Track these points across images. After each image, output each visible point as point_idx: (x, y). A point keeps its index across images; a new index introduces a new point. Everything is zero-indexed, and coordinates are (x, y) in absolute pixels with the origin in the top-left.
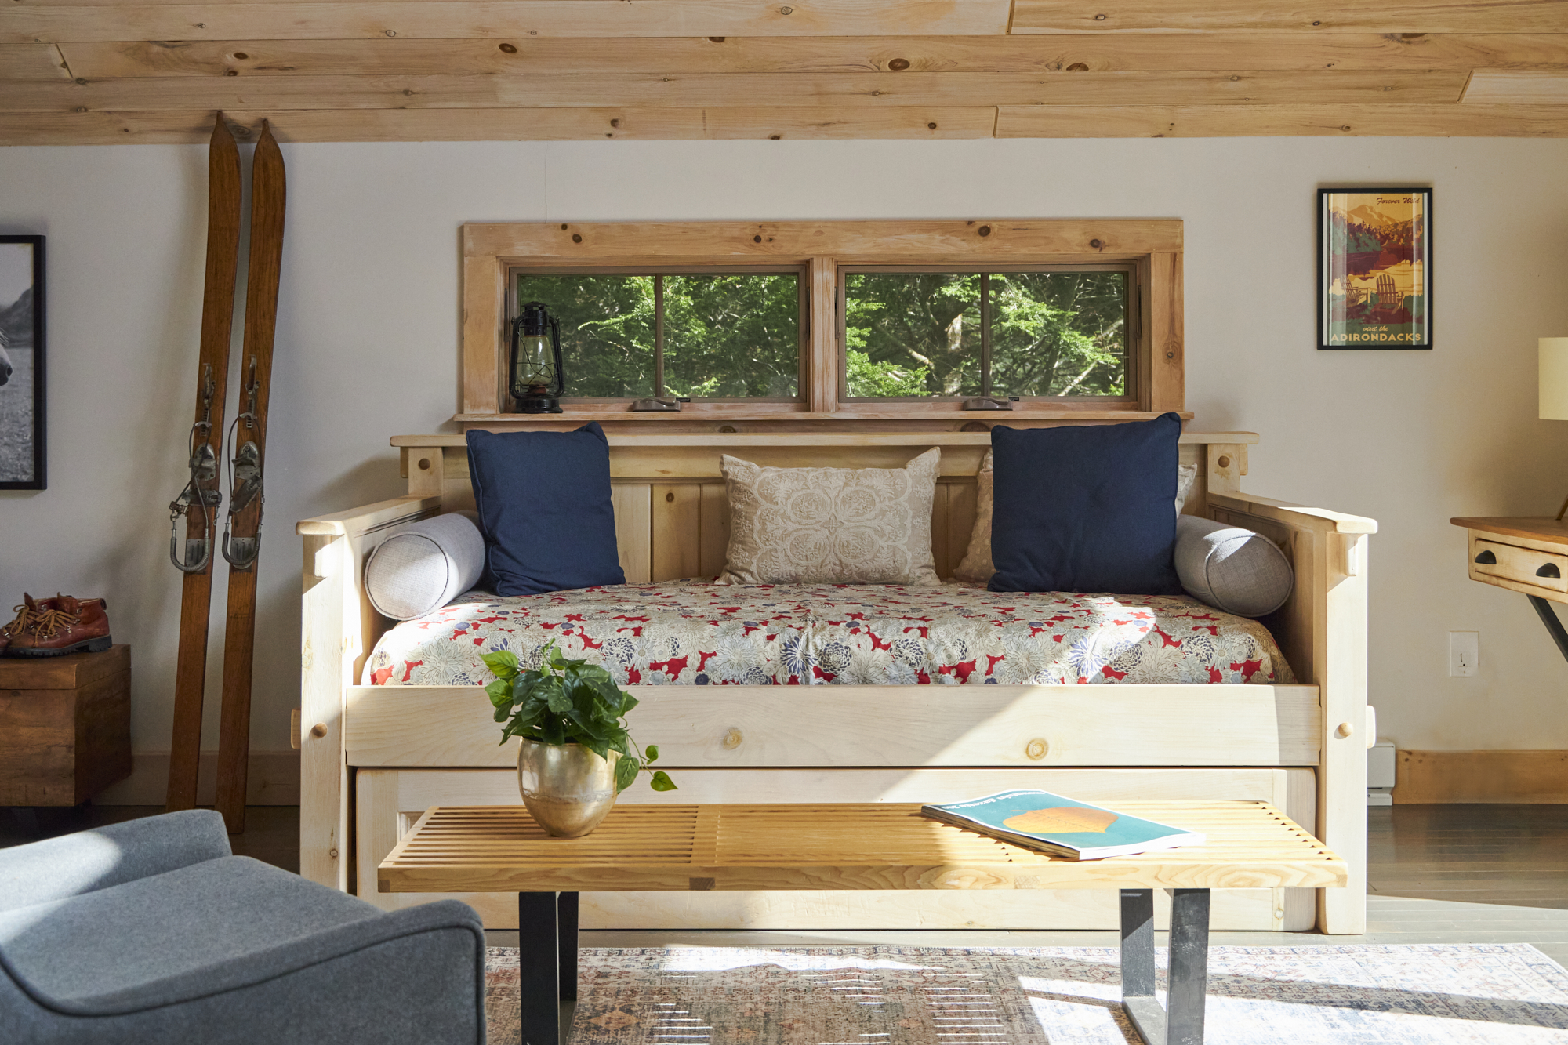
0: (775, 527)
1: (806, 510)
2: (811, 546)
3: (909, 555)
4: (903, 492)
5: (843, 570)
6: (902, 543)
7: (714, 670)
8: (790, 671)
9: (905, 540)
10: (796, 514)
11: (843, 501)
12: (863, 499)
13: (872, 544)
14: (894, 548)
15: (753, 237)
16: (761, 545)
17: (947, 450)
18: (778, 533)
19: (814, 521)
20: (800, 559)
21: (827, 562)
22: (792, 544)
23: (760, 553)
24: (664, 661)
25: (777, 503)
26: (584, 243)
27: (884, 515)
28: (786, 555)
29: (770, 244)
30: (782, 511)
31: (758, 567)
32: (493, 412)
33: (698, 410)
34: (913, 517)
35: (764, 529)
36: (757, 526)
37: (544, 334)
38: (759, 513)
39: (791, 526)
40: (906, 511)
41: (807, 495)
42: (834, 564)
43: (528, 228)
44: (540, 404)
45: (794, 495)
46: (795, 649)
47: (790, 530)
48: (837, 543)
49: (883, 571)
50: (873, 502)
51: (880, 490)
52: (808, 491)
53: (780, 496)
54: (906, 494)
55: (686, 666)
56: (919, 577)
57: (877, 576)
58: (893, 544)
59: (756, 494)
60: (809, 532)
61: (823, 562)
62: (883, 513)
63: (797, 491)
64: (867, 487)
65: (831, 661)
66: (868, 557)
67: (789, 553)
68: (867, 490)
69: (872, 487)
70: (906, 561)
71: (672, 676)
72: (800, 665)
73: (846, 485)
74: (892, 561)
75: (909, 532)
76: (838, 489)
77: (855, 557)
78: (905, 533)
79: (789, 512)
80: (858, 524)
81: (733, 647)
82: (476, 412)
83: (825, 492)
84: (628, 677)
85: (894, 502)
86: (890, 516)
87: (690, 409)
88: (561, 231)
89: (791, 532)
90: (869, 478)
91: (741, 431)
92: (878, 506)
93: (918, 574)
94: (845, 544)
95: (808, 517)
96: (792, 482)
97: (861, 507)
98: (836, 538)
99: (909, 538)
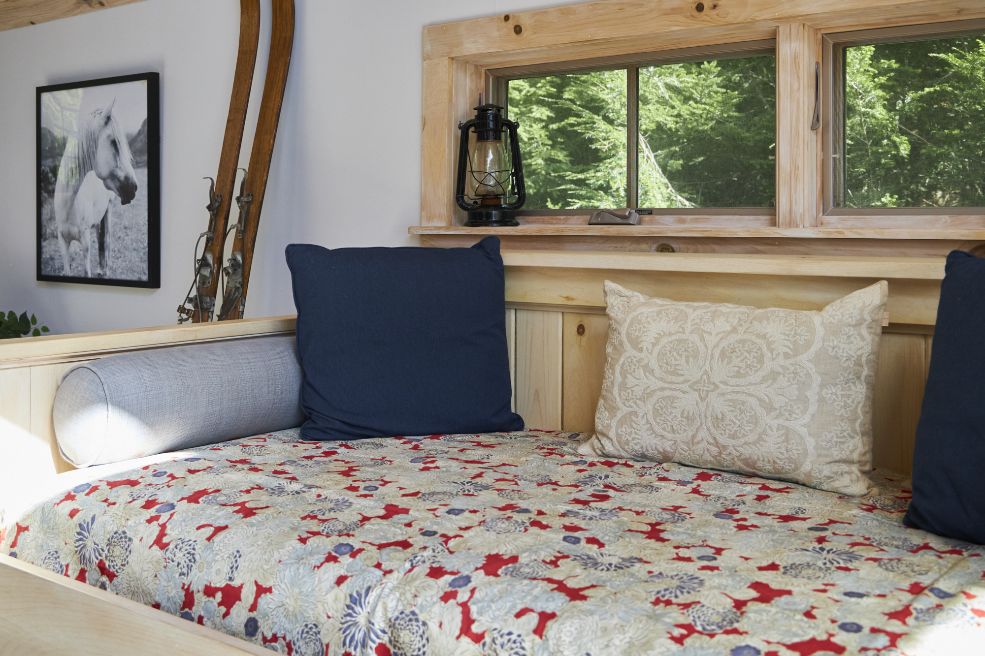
0: (636, 382)
1: (673, 363)
2: (677, 413)
3: (811, 443)
4: (808, 344)
5: (720, 453)
6: (800, 424)
7: (265, 615)
8: (344, 644)
9: (807, 418)
10: (660, 367)
11: (723, 354)
12: (749, 352)
13: (754, 420)
14: (787, 429)
15: (694, 6)
16: (620, 405)
17: (898, 286)
18: (638, 391)
19: (681, 379)
20: (664, 429)
21: (698, 438)
22: (654, 408)
23: (619, 415)
24: (218, 585)
25: (641, 350)
26: (525, 33)
27: (774, 379)
28: (648, 422)
29: (714, 12)
30: (646, 361)
31: (617, 434)
32: (443, 224)
33: (659, 224)
34: (822, 386)
35: (623, 386)
36: (618, 378)
37: (497, 138)
38: (621, 361)
39: (655, 384)
40: (808, 375)
41: (680, 341)
42: (709, 443)
43: (474, 24)
44: (489, 216)
45: (664, 341)
46: (358, 609)
47: (653, 388)
48: (709, 413)
49: (775, 462)
50: (761, 360)
51: (773, 342)
52: (683, 336)
53: (647, 341)
54: (813, 349)
55: (240, 600)
56: (829, 478)
57: (769, 467)
58: (786, 424)
59: (624, 338)
60: (675, 393)
61: (694, 437)
62: (774, 375)
63: (670, 334)
64: (758, 336)
65: (401, 640)
66: (751, 438)
67: (652, 420)
68: (756, 340)
69: (764, 337)
70: (806, 450)
71: (223, 609)
72: (359, 636)
73: (734, 330)
74: (783, 450)
75: (813, 408)
76: (720, 336)
77: (733, 436)
78: (806, 409)
79: (654, 364)
80: (737, 389)
81: (292, 584)
82: (431, 224)
83: (702, 339)
84: (183, 598)
85: (791, 361)
86: (782, 381)
87: (651, 222)
88: (504, 23)
89: (654, 391)
90: (765, 322)
91: (680, 251)
92: (768, 365)
93: (826, 472)
94: (720, 416)
95: (675, 373)
96: (669, 322)
97: (743, 365)
98: (708, 406)
99: (813, 416)
